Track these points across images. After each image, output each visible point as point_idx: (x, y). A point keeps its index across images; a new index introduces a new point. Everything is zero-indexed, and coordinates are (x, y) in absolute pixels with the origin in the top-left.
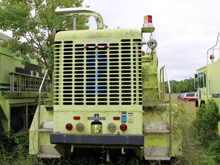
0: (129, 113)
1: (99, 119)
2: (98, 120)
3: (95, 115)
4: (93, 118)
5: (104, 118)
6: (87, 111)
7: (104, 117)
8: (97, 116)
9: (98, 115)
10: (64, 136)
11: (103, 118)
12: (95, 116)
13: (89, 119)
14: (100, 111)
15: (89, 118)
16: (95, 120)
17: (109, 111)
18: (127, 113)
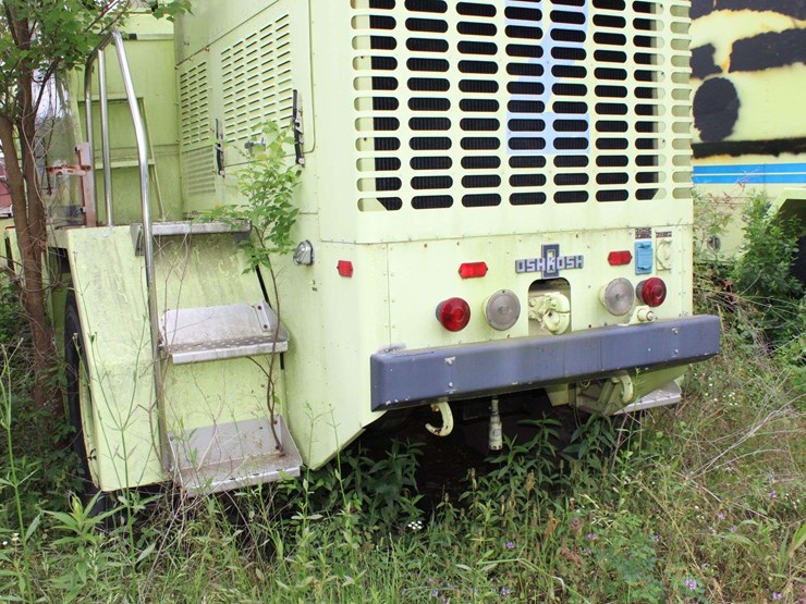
0: (659, 235)
1: (558, 267)
2: (557, 271)
3: (546, 249)
4: (539, 264)
5: (578, 261)
6: (514, 234)
7: (580, 258)
8: (550, 255)
9: (555, 248)
10: (449, 360)
11: (574, 259)
12: (545, 256)
13: (523, 269)
14: (562, 232)
15: (522, 267)
16: (546, 273)
17: (594, 231)
18: (653, 235)
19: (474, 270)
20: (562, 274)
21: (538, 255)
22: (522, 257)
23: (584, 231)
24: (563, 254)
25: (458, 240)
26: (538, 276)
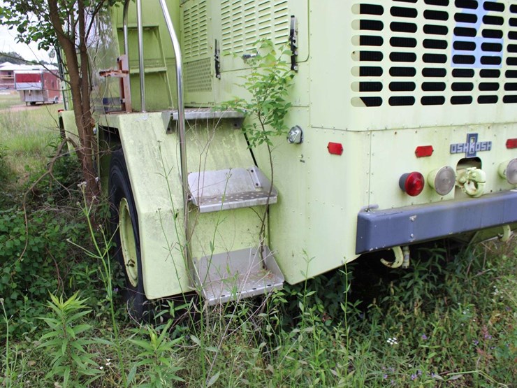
1: (476, 150)
2: (475, 152)
3: (469, 137)
4: (465, 148)
5: (488, 146)
6: (451, 126)
7: (490, 143)
8: (472, 141)
9: (476, 135)
10: (412, 218)
11: (486, 144)
12: (469, 141)
13: (455, 151)
14: (480, 124)
16: (469, 155)
17: (499, 124)
19: (424, 152)
20: (478, 155)
21: (464, 141)
22: (454, 142)
23: (494, 124)
24: (481, 139)
25: (417, 129)
26: (463, 156)
